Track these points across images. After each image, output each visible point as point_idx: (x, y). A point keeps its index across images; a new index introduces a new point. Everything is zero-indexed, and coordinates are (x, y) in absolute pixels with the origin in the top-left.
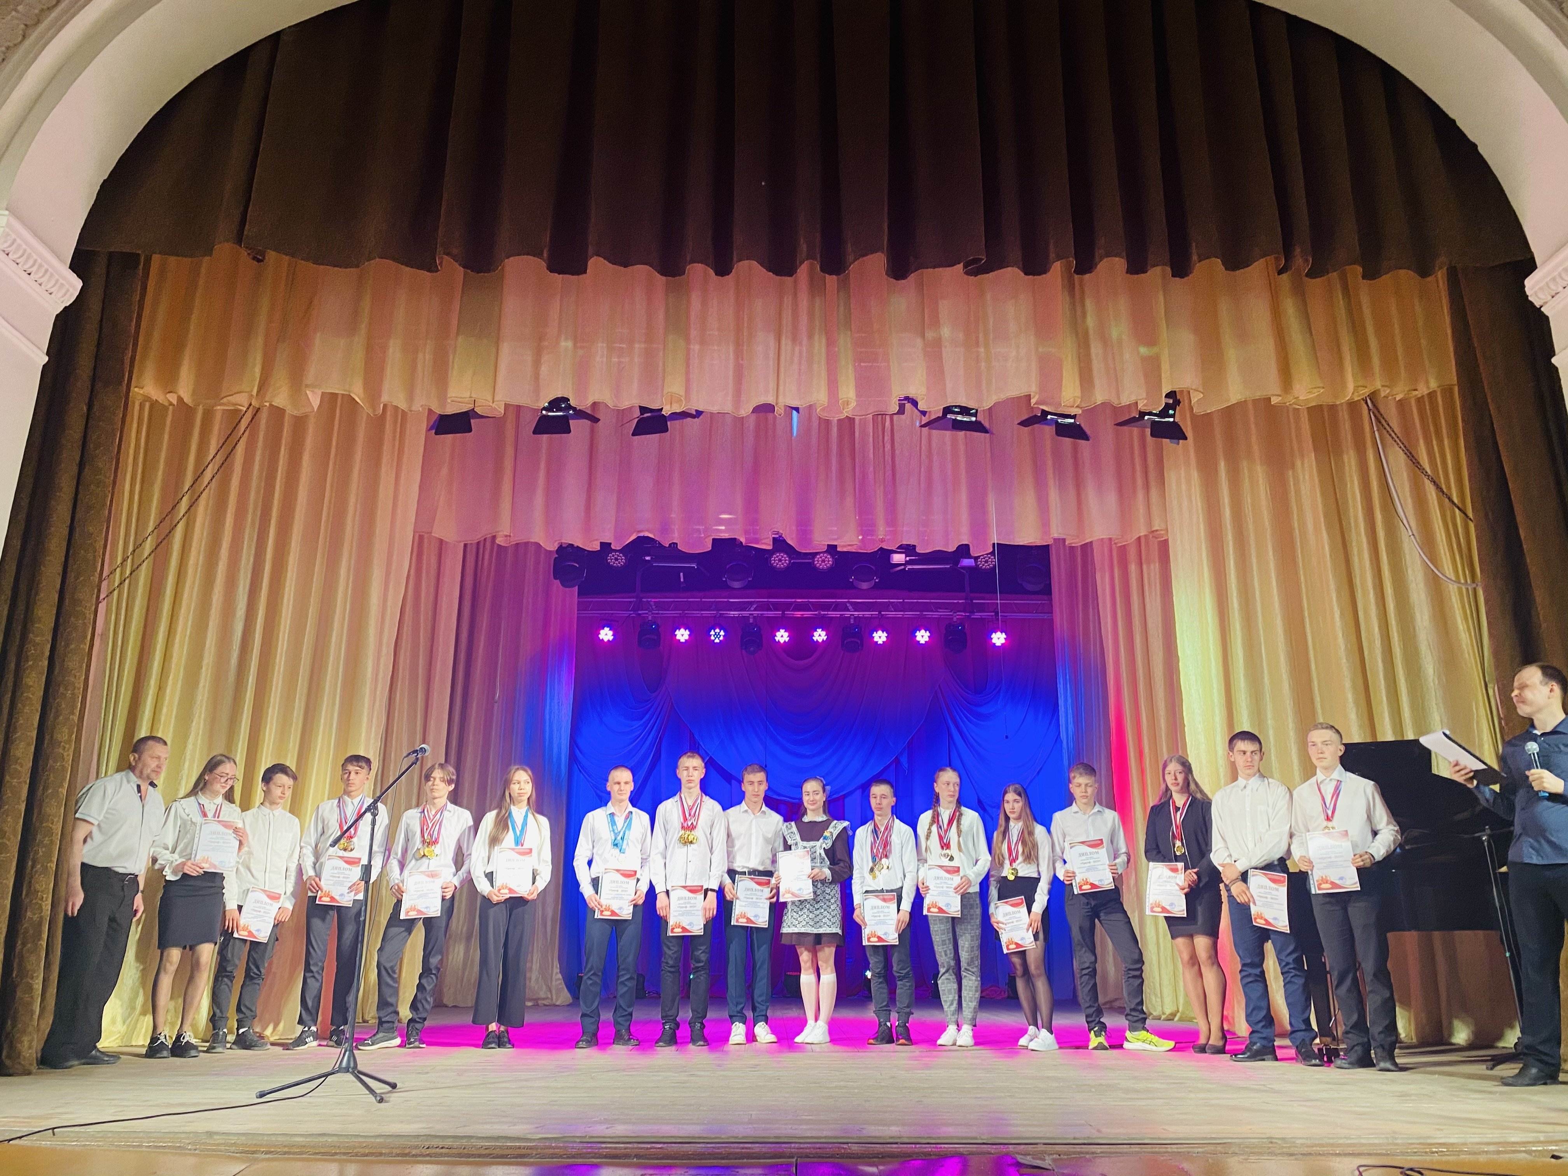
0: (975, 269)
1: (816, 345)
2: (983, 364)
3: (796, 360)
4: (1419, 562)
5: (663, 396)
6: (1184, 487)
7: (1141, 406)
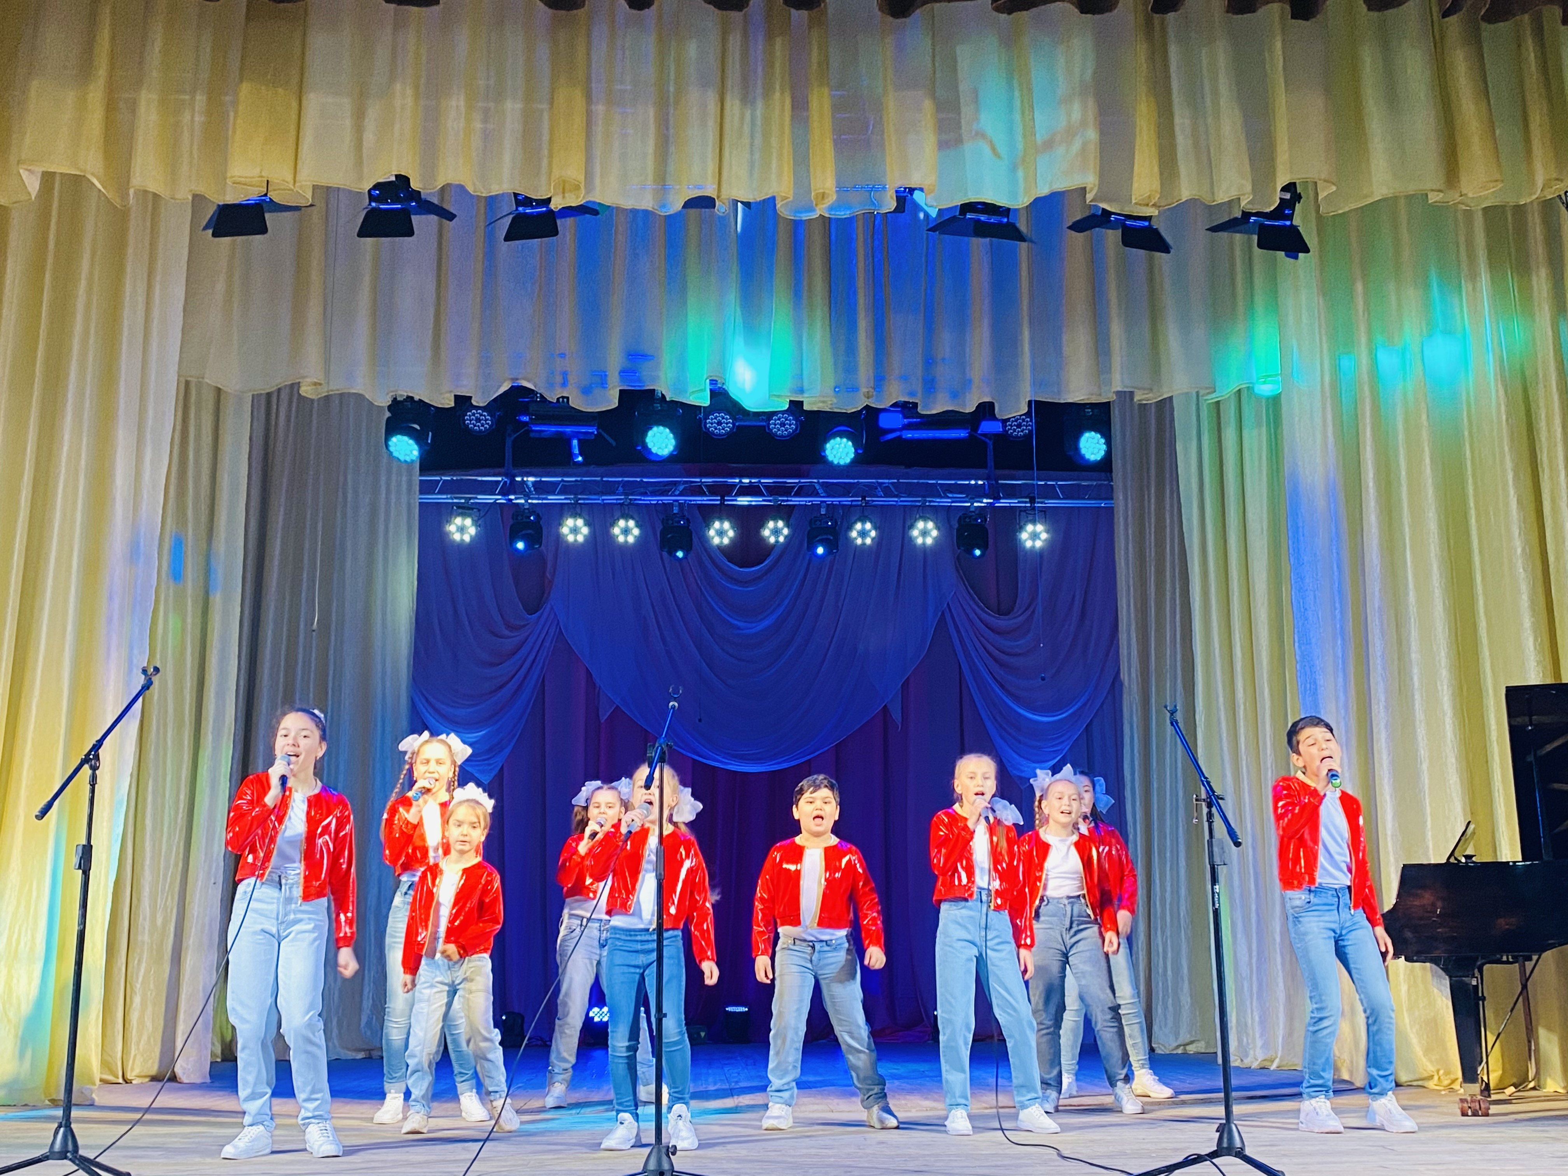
0: (1009, 2)
1: (777, 108)
2: (1019, 139)
3: (747, 129)
5: (550, 181)
6: (1305, 319)
7: (1244, 204)
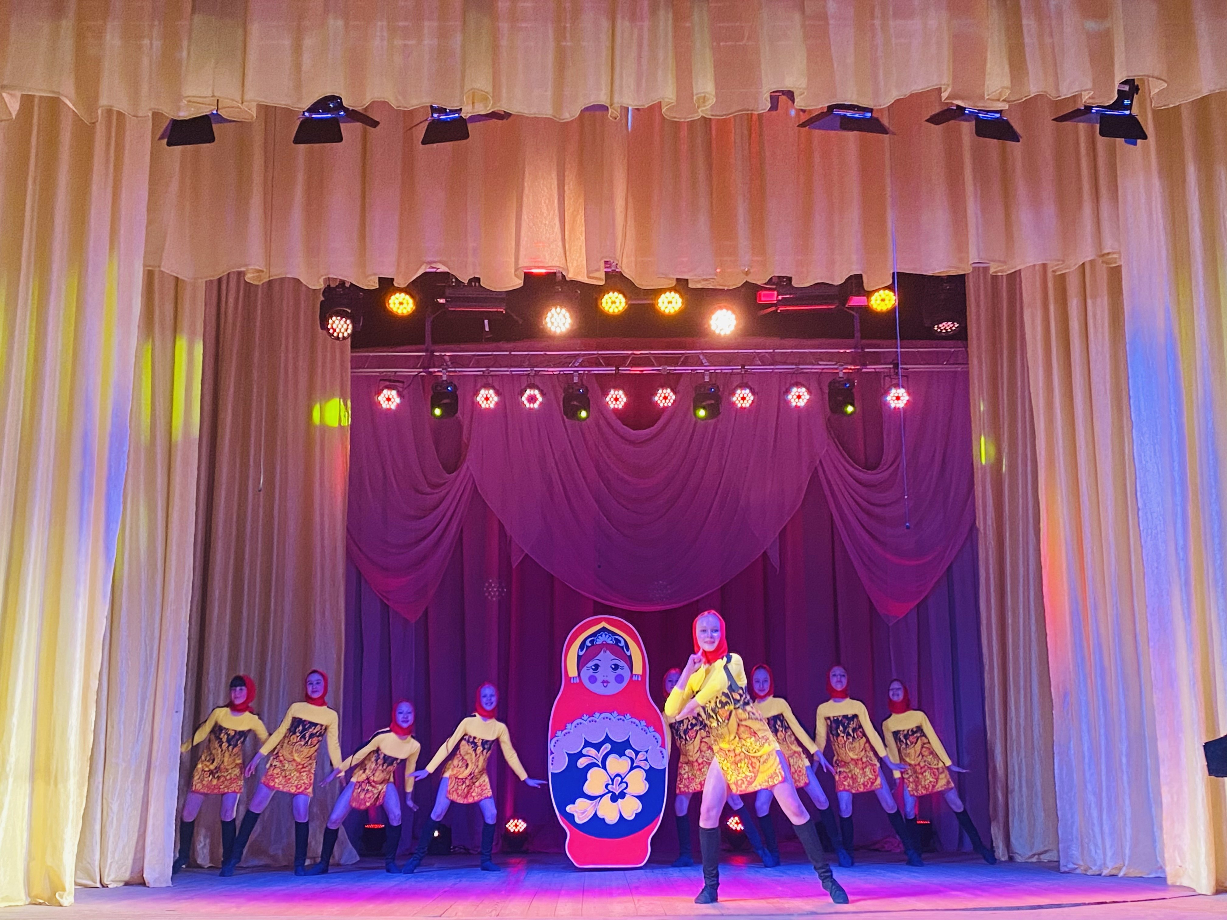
3: (635, 44)
5: (462, 93)
6: (1142, 198)
7: (1086, 98)
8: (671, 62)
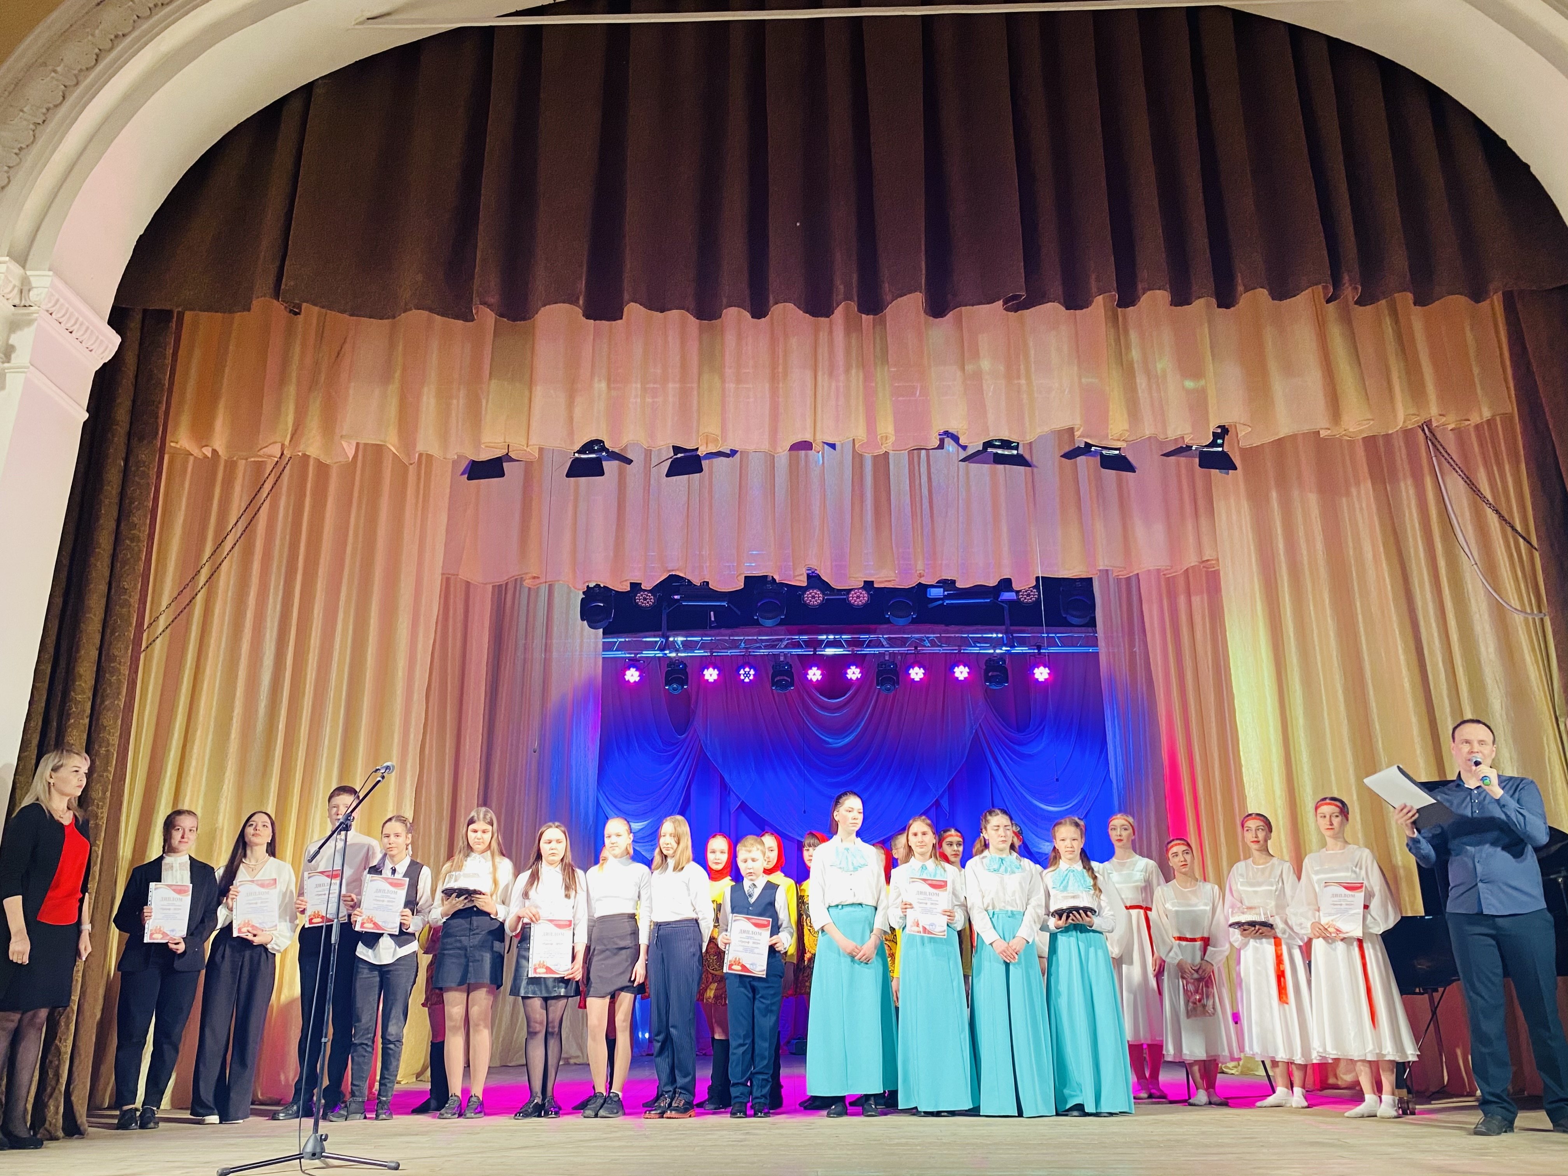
0: (1016, 304)
1: (854, 381)
2: (1025, 396)
3: (833, 396)
4: (1482, 593)
6: (1234, 517)
7: (1188, 441)
8: (861, 409)
